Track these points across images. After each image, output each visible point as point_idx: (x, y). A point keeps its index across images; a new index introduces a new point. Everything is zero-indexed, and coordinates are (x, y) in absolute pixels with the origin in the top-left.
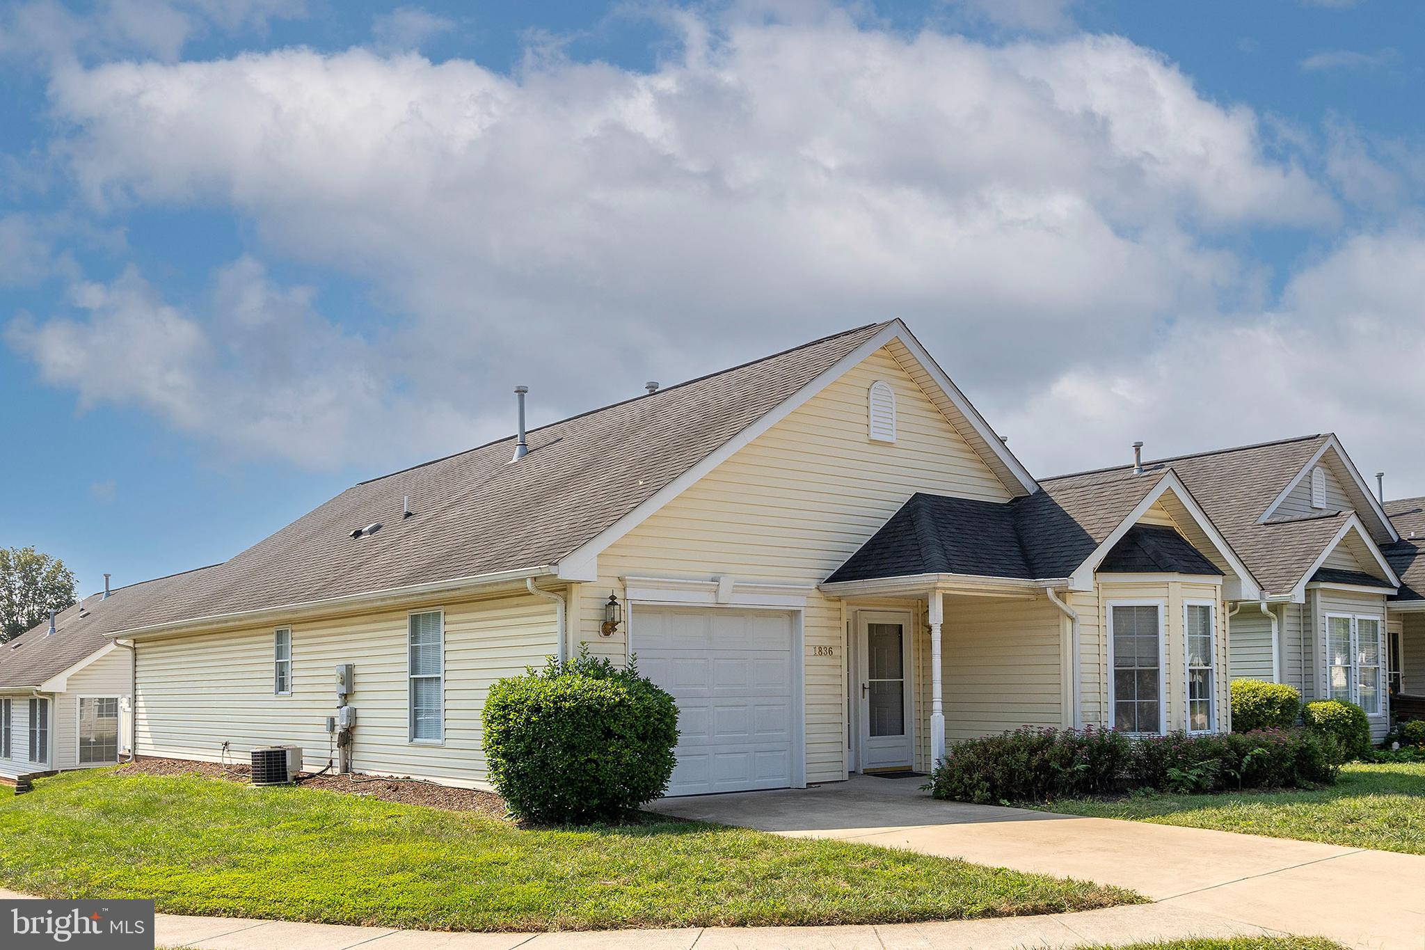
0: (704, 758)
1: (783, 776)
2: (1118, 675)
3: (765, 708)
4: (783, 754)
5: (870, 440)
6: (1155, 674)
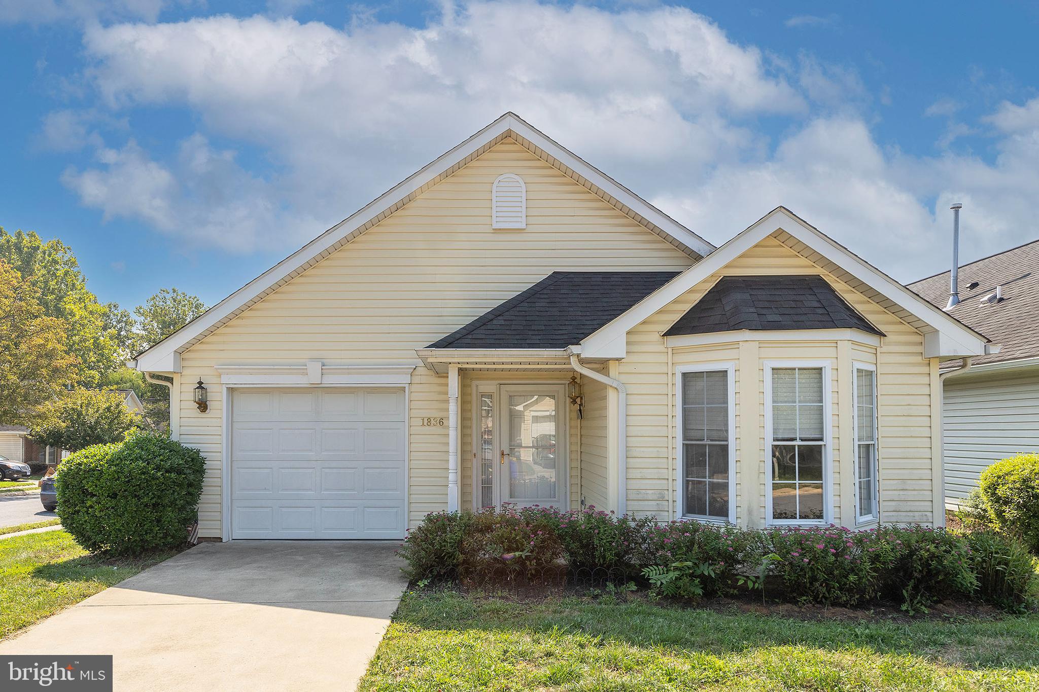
0: (310, 510)
1: (396, 529)
2: (687, 448)
3: (378, 470)
4: (395, 510)
5: (493, 229)
6: (725, 449)
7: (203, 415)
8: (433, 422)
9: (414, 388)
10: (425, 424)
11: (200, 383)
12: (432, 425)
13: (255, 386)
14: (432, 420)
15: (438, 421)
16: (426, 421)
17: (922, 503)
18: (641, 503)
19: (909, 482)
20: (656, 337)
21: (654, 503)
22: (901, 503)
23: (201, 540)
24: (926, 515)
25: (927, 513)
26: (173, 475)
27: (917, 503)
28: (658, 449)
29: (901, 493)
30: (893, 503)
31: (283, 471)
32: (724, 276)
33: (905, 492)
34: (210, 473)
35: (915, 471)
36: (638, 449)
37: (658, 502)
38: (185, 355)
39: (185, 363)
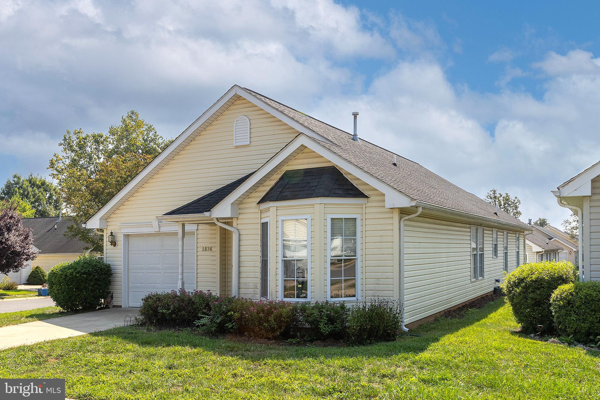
7: (115, 248)
8: (207, 249)
9: (199, 232)
10: (204, 250)
11: (112, 233)
12: (207, 250)
13: (134, 233)
14: (207, 248)
15: (210, 249)
16: (204, 249)
17: (388, 292)
18: (247, 290)
19: (381, 280)
20: (255, 204)
21: (252, 290)
22: (376, 292)
23: (114, 306)
24: (390, 299)
25: (390, 297)
26: (85, 276)
27: (385, 292)
28: (254, 262)
29: (377, 286)
30: (372, 292)
31: (149, 274)
32: (286, 171)
33: (379, 286)
34: (114, 275)
35: (384, 274)
36: (246, 262)
37: (255, 289)
38: (108, 220)
39: (108, 224)
